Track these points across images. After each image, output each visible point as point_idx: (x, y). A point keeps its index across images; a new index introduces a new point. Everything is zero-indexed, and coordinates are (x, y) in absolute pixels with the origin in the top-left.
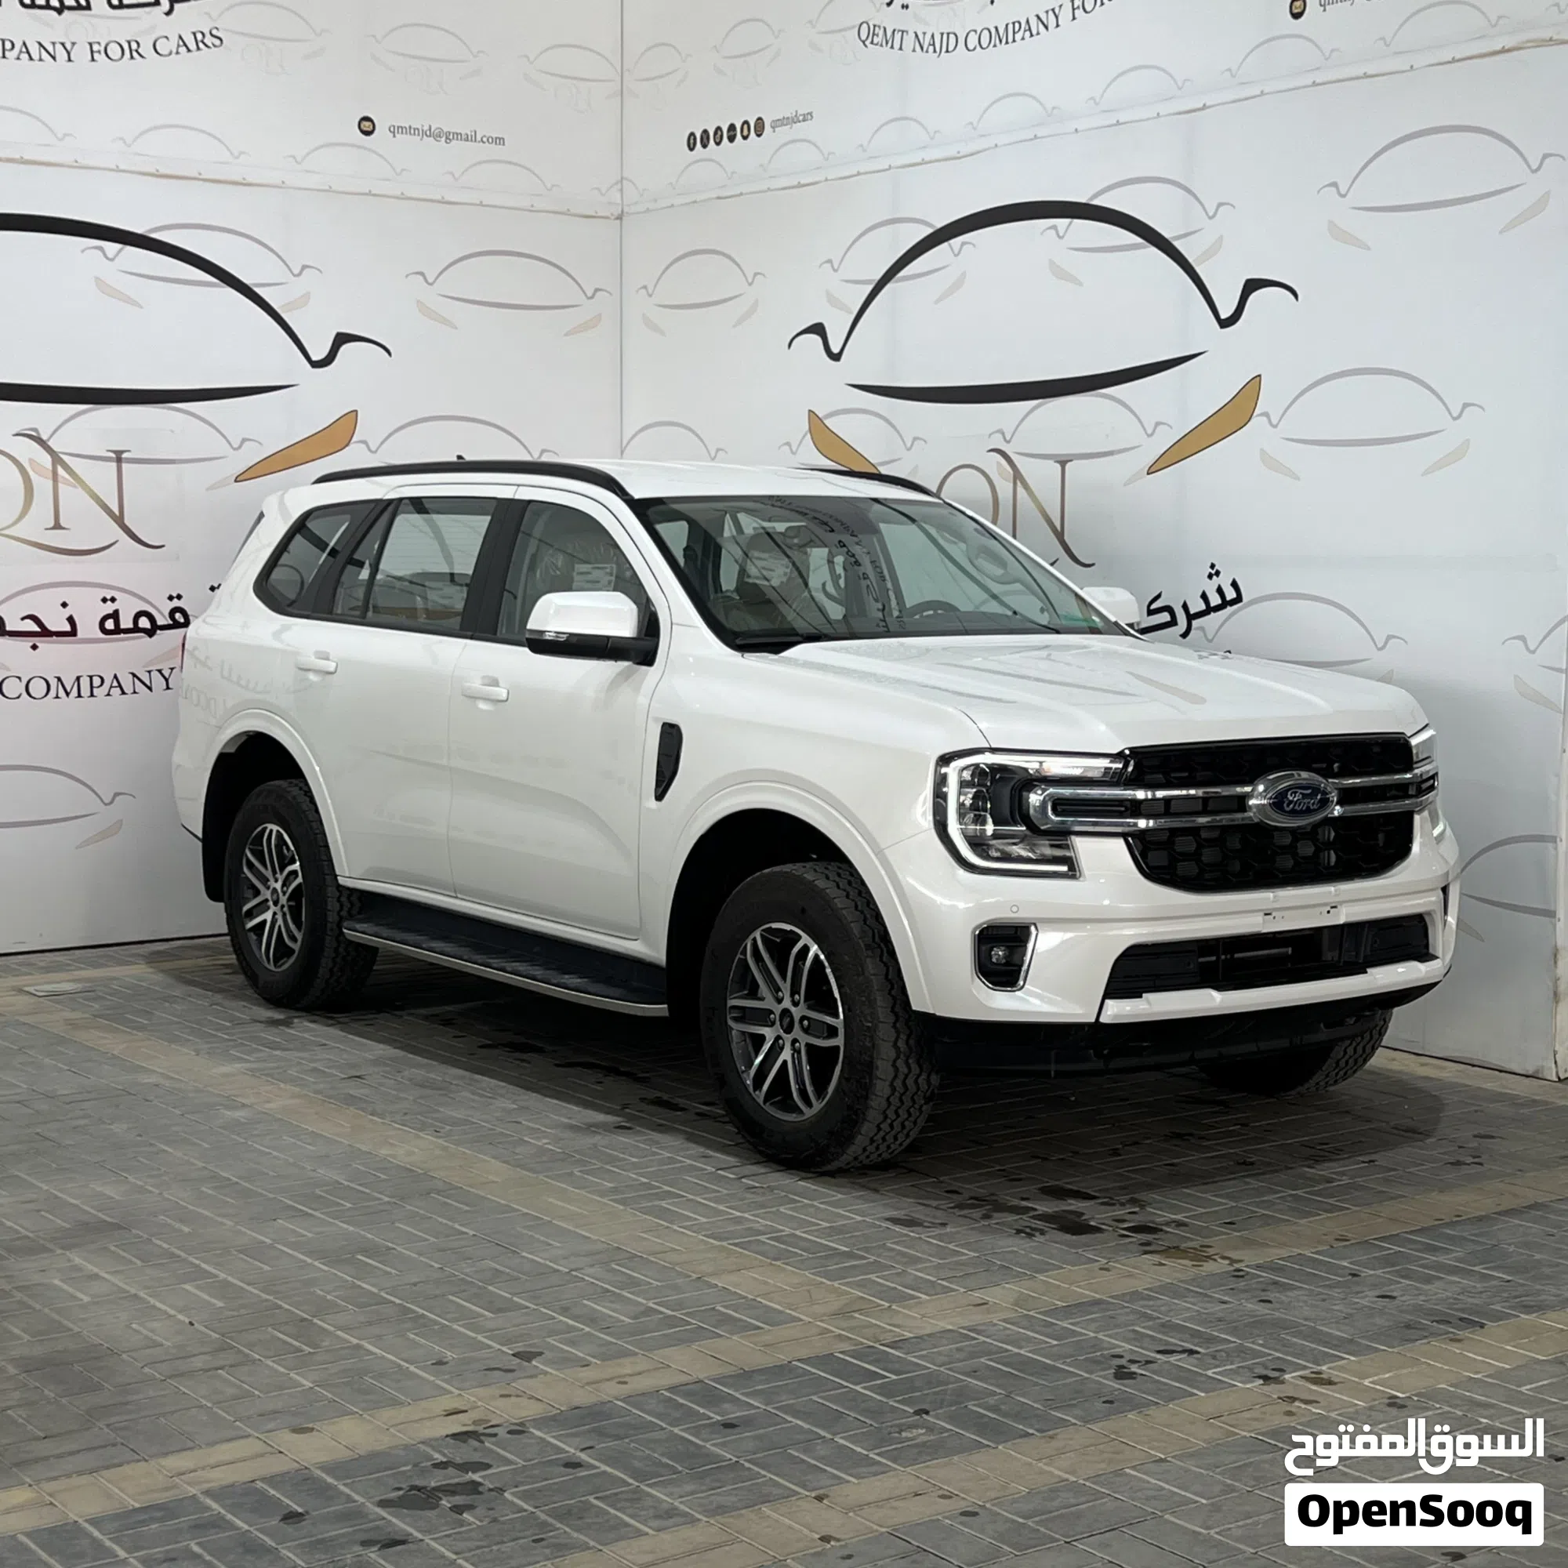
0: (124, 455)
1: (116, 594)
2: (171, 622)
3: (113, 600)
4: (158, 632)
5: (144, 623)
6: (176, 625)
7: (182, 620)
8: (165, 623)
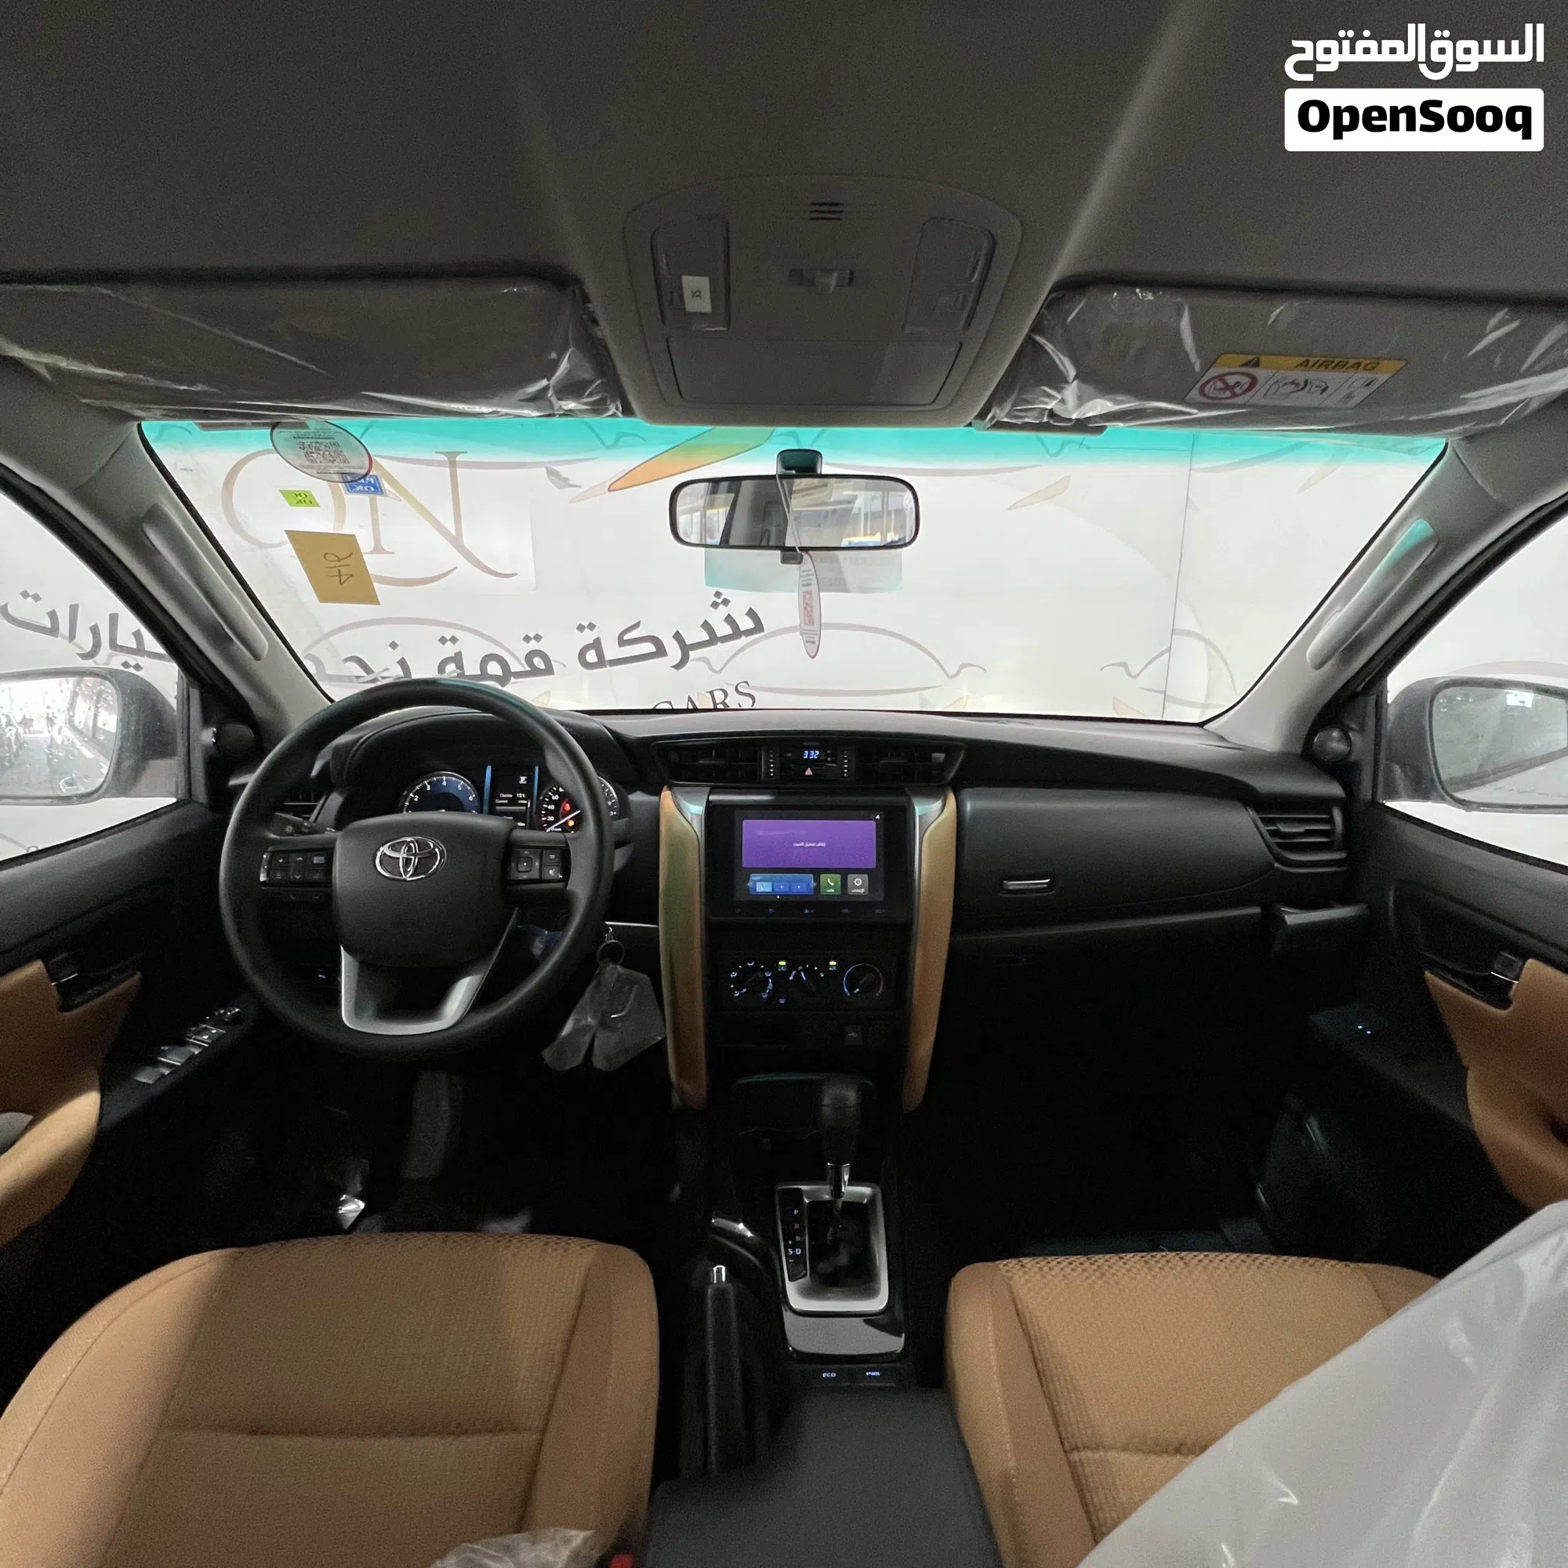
0: (459, 458)
1: (458, 634)
2: (528, 669)
3: (454, 640)
4: (513, 679)
5: (494, 668)
6: (534, 672)
7: (542, 667)
8: (521, 669)
